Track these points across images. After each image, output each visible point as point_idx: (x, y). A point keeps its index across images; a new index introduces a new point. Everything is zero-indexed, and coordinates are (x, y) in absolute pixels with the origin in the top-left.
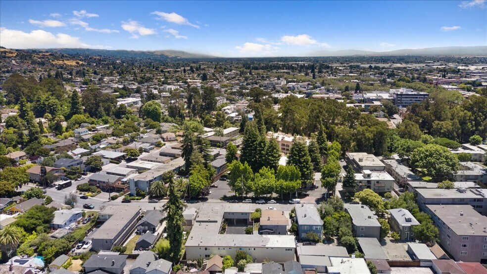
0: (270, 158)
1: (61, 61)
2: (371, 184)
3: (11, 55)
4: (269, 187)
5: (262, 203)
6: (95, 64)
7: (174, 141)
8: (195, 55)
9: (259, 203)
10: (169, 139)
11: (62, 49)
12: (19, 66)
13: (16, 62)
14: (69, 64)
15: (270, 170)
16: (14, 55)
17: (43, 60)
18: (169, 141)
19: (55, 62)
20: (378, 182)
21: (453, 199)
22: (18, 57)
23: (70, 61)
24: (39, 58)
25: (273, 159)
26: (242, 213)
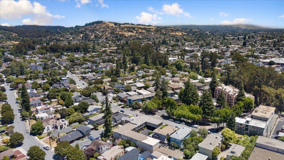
0: (191, 99)
1: (174, 33)
2: (248, 127)
3: (152, 30)
4: (182, 115)
5: (178, 123)
6: (191, 34)
7: (177, 82)
8: (262, 27)
9: (176, 123)
10: (174, 81)
11: (181, 25)
12: (154, 35)
13: (153, 34)
14: (178, 34)
15: (186, 106)
16: (154, 30)
17: (166, 32)
18: (174, 82)
19: (172, 33)
20: (253, 127)
21: (278, 149)
22: (155, 31)
23: (179, 33)
24: (165, 31)
25: (192, 100)
26: (154, 124)
